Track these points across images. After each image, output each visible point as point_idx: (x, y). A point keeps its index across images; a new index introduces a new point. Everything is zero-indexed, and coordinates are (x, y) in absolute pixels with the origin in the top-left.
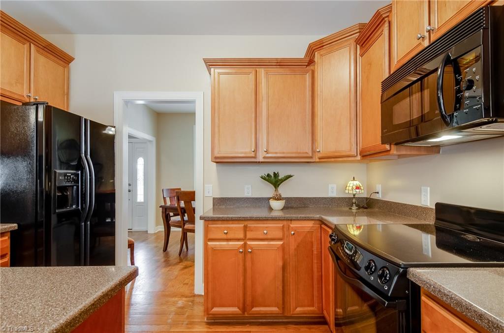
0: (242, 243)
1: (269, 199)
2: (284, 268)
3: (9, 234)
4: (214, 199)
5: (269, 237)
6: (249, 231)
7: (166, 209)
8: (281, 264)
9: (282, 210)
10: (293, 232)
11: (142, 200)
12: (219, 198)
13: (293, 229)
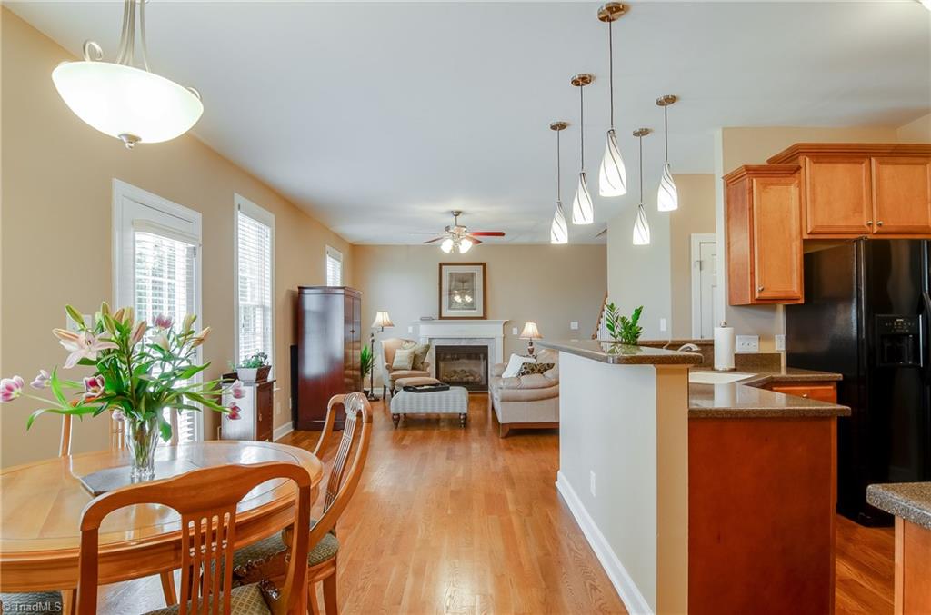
3: (836, 384)
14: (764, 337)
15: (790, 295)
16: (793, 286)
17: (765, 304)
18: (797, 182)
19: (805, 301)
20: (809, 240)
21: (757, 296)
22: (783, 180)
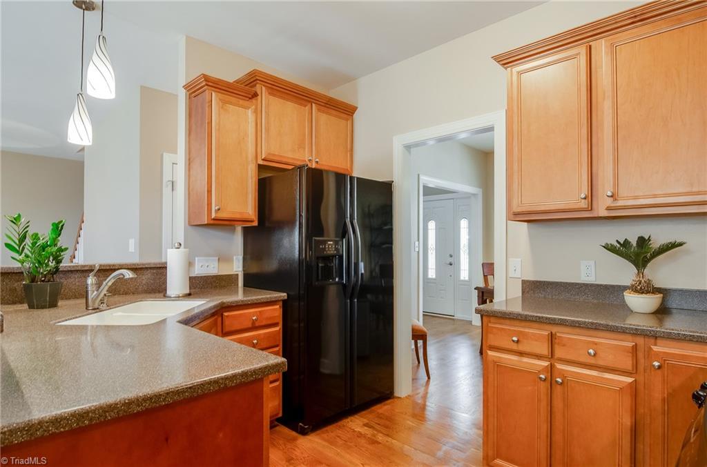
0: (546, 364)
1: (625, 288)
2: (635, 431)
3: (281, 303)
4: (524, 282)
5: (601, 363)
6: (558, 344)
7: (483, 293)
8: (627, 421)
9: (653, 313)
10: (656, 364)
11: (467, 278)
12: (533, 282)
13: (657, 356)
14: (223, 259)
15: (245, 217)
16: (249, 209)
17: (222, 224)
18: (254, 107)
19: (259, 224)
20: (263, 165)
21: (213, 215)
22: (241, 102)
